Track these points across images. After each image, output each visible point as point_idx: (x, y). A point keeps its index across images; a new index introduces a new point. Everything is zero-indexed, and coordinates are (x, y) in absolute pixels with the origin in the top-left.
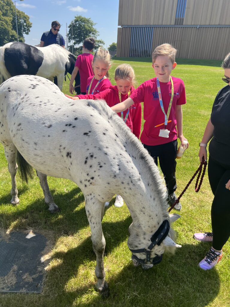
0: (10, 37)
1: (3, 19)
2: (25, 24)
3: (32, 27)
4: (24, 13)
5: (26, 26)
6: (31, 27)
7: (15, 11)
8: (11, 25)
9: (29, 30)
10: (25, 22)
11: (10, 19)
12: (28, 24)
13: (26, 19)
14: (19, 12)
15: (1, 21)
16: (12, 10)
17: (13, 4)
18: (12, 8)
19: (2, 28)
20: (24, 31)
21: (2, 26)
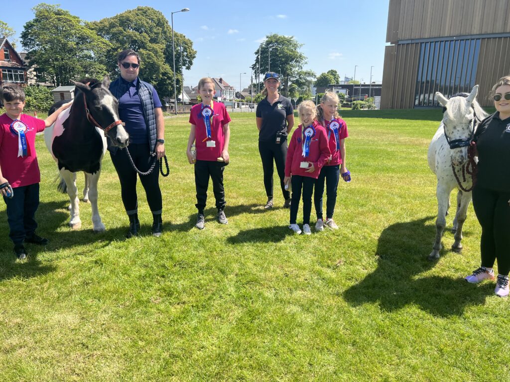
0: (161, 76)
1: (150, 47)
2: (185, 54)
3: (196, 58)
4: (184, 37)
5: (187, 56)
6: (194, 57)
7: (170, 34)
8: (164, 56)
9: (191, 63)
10: (185, 49)
11: (162, 47)
12: (190, 53)
13: (187, 45)
14: (176, 35)
15: (147, 51)
16: (165, 33)
17: (167, 23)
18: (165, 29)
19: (149, 63)
20: (184, 65)
21: (148, 58)
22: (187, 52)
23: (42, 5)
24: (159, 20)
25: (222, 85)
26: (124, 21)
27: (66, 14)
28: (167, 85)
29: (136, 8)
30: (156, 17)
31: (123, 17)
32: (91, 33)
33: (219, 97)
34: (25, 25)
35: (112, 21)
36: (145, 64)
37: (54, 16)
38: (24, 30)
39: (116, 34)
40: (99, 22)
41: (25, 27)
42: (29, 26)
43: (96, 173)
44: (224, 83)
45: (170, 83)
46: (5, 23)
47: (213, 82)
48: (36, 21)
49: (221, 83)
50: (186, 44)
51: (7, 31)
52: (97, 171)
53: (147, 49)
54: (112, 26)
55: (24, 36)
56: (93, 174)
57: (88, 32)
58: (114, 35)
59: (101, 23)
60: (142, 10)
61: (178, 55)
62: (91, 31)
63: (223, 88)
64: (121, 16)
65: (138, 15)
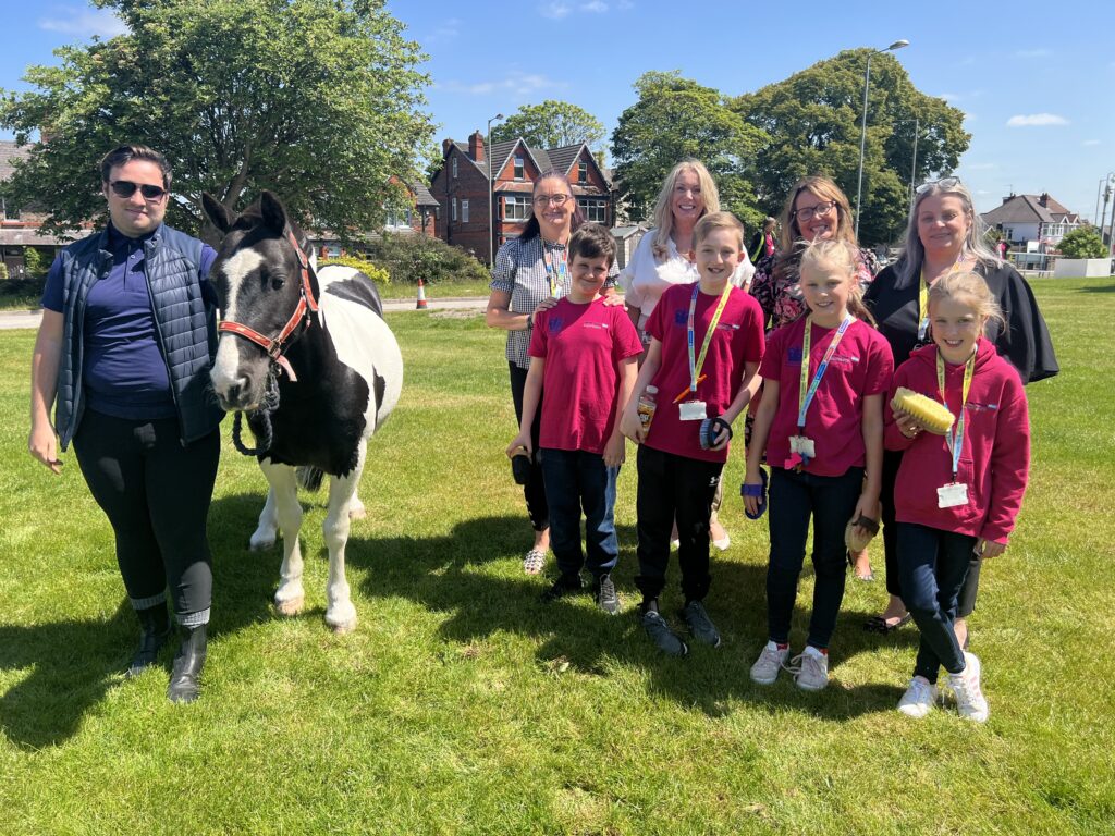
0: (872, 197)
1: (854, 136)
2: (940, 143)
3: (967, 151)
4: (945, 103)
5: (944, 149)
6: (963, 149)
7: (908, 101)
8: (883, 152)
9: (953, 163)
10: (942, 133)
11: (882, 134)
12: (952, 140)
13: (949, 122)
14: (922, 102)
15: (848, 145)
16: (896, 100)
17: (903, 77)
18: (898, 92)
19: (846, 170)
20: (936, 168)
21: (846, 160)
22: (945, 138)
23: (650, 75)
24: (885, 73)
25: (1045, 213)
26: (804, 88)
27: (691, 85)
28: (885, 216)
29: (837, 55)
30: (880, 66)
31: (803, 77)
32: (731, 120)
33: (1033, 239)
34: (621, 116)
35: (781, 89)
36: (837, 172)
37: (668, 93)
38: (618, 125)
39: (784, 115)
40: (754, 94)
41: (620, 119)
42: (626, 118)
43: (346, 474)
44: (1056, 205)
45: (892, 213)
46: (591, 116)
47: (738, 226)
48: (640, 106)
49: (1045, 206)
50: (945, 120)
51: (593, 131)
52: (351, 471)
53: (846, 141)
54: (779, 98)
55: (617, 137)
56: (339, 478)
57: (724, 117)
58: (781, 116)
59: (758, 95)
60: (849, 56)
61: (923, 147)
62: (733, 115)
63: (1047, 218)
64: (801, 76)
65: (837, 69)
